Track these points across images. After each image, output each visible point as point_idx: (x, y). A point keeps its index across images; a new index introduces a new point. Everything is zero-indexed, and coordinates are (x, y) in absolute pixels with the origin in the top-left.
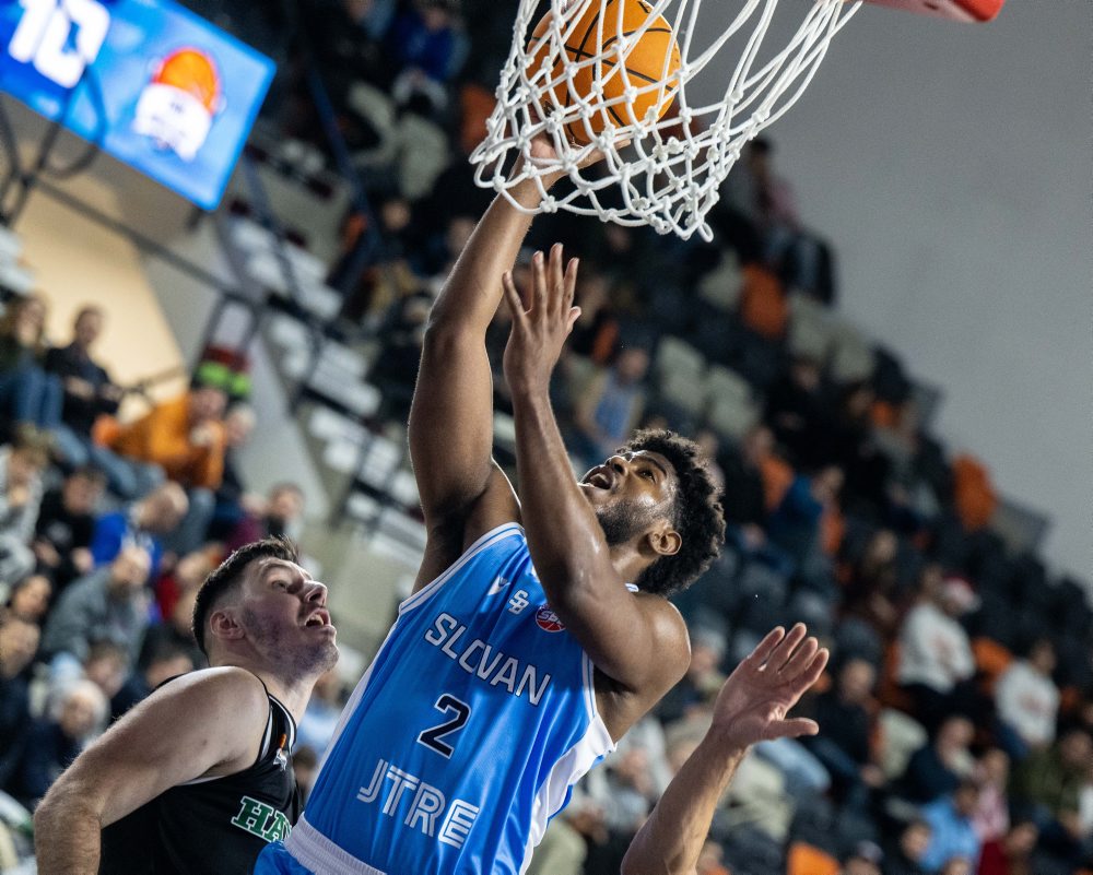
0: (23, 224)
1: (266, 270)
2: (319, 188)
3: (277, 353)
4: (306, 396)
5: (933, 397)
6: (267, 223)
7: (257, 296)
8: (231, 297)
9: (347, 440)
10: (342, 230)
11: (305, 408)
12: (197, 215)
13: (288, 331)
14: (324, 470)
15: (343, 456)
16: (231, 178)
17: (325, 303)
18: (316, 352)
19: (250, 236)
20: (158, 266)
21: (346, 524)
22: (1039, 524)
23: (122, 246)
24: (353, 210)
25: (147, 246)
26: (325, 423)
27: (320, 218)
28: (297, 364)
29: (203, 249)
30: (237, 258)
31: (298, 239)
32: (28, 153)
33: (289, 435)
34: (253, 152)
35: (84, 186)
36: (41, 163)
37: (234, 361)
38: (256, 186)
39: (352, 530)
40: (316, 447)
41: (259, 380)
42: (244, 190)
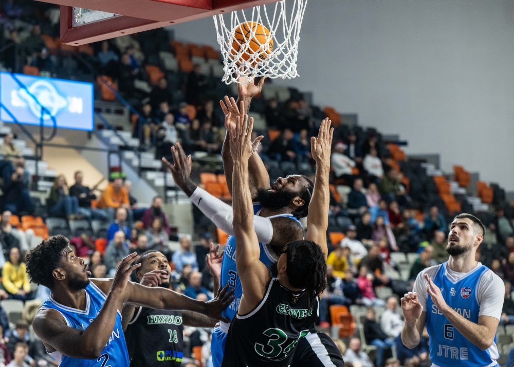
0: (45, 158)
1: (115, 141)
2: (119, 112)
3: (129, 162)
4: (142, 170)
5: (310, 95)
6: (109, 128)
7: (116, 149)
8: (111, 152)
9: (159, 177)
10: (131, 121)
11: (143, 174)
12: (89, 134)
13: (129, 155)
14: (156, 188)
15: (160, 182)
16: (94, 120)
17: (135, 143)
18: (139, 157)
19: (106, 133)
20: (85, 152)
21: (169, 200)
22: (354, 117)
23: (72, 151)
24: (131, 114)
25: (80, 148)
26: (150, 175)
27: (123, 120)
28: (136, 163)
29: (95, 142)
30: (106, 141)
31: (120, 128)
32: (37, 138)
33: (142, 183)
34: (97, 110)
35: (57, 140)
36: (42, 139)
37: (118, 169)
38: (102, 119)
39: (171, 201)
40: (151, 183)
41: (127, 171)
42: (99, 122)
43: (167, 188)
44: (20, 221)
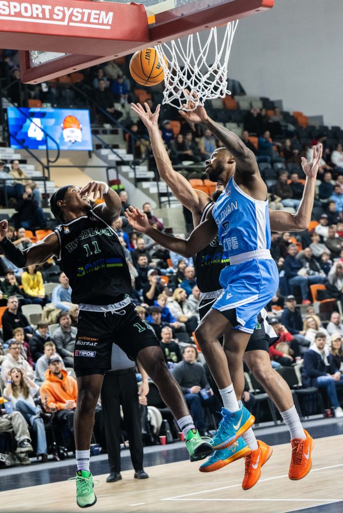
0: (52, 178)
1: (113, 157)
2: (114, 132)
3: (126, 175)
4: (138, 181)
5: (280, 102)
6: (107, 147)
7: (114, 164)
8: (109, 168)
9: (154, 185)
11: (139, 184)
12: (90, 152)
13: (125, 169)
14: (151, 196)
15: (154, 190)
16: (93, 140)
17: (130, 158)
18: (134, 169)
19: (104, 152)
20: (87, 170)
21: (162, 205)
22: (320, 118)
23: (77, 169)
24: (124, 133)
25: (82, 167)
26: (145, 185)
27: (118, 139)
28: (132, 175)
29: (96, 161)
30: (104, 158)
31: (116, 147)
32: (44, 161)
33: (138, 191)
34: (94, 132)
35: (61, 161)
36: (49, 161)
37: (117, 182)
38: (100, 139)
39: (165, 206)
40: (146, 191)
41: (125, 183)
42: (99, 142)
43: (162, 195)
44: (34, 235)
